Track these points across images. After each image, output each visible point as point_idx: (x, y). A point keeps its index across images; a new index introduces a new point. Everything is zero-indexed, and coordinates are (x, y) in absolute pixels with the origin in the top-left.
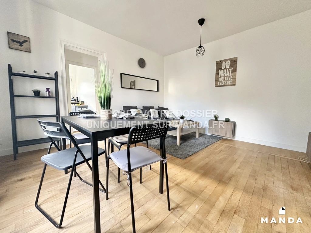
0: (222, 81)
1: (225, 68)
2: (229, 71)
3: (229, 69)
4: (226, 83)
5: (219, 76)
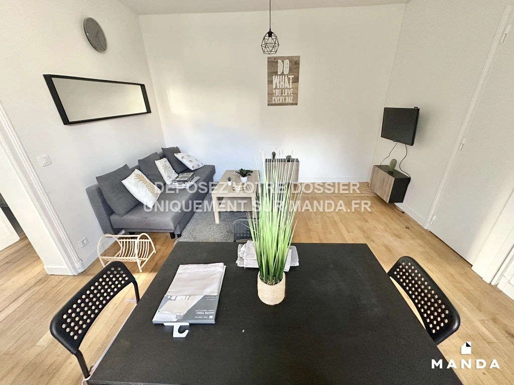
0: (278, 96)
1: (282, 74)
2: (289, 79)
3: (289, 76)
4: (285, 99)
5: (274, 87)
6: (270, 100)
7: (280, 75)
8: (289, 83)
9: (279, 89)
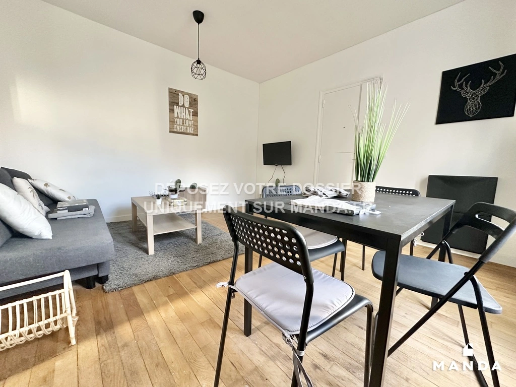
0: (180, 125)
1: (183, 106)
3: (189, 110)
6: (172, 127)
7: (181, 106)
8: (190, 115)
9: (181, 118)
